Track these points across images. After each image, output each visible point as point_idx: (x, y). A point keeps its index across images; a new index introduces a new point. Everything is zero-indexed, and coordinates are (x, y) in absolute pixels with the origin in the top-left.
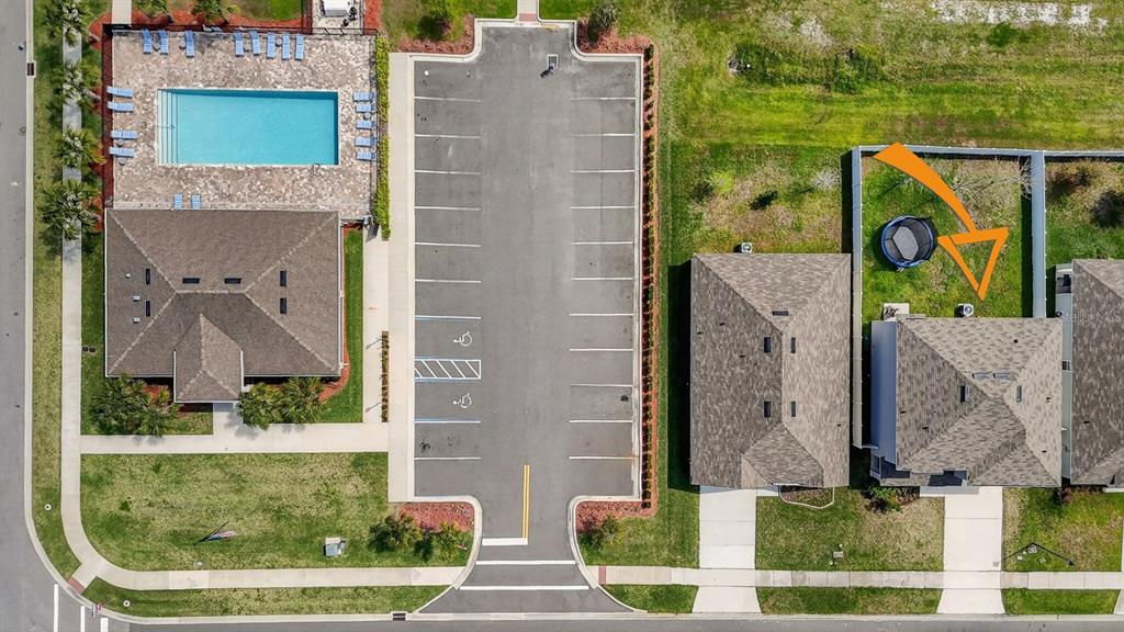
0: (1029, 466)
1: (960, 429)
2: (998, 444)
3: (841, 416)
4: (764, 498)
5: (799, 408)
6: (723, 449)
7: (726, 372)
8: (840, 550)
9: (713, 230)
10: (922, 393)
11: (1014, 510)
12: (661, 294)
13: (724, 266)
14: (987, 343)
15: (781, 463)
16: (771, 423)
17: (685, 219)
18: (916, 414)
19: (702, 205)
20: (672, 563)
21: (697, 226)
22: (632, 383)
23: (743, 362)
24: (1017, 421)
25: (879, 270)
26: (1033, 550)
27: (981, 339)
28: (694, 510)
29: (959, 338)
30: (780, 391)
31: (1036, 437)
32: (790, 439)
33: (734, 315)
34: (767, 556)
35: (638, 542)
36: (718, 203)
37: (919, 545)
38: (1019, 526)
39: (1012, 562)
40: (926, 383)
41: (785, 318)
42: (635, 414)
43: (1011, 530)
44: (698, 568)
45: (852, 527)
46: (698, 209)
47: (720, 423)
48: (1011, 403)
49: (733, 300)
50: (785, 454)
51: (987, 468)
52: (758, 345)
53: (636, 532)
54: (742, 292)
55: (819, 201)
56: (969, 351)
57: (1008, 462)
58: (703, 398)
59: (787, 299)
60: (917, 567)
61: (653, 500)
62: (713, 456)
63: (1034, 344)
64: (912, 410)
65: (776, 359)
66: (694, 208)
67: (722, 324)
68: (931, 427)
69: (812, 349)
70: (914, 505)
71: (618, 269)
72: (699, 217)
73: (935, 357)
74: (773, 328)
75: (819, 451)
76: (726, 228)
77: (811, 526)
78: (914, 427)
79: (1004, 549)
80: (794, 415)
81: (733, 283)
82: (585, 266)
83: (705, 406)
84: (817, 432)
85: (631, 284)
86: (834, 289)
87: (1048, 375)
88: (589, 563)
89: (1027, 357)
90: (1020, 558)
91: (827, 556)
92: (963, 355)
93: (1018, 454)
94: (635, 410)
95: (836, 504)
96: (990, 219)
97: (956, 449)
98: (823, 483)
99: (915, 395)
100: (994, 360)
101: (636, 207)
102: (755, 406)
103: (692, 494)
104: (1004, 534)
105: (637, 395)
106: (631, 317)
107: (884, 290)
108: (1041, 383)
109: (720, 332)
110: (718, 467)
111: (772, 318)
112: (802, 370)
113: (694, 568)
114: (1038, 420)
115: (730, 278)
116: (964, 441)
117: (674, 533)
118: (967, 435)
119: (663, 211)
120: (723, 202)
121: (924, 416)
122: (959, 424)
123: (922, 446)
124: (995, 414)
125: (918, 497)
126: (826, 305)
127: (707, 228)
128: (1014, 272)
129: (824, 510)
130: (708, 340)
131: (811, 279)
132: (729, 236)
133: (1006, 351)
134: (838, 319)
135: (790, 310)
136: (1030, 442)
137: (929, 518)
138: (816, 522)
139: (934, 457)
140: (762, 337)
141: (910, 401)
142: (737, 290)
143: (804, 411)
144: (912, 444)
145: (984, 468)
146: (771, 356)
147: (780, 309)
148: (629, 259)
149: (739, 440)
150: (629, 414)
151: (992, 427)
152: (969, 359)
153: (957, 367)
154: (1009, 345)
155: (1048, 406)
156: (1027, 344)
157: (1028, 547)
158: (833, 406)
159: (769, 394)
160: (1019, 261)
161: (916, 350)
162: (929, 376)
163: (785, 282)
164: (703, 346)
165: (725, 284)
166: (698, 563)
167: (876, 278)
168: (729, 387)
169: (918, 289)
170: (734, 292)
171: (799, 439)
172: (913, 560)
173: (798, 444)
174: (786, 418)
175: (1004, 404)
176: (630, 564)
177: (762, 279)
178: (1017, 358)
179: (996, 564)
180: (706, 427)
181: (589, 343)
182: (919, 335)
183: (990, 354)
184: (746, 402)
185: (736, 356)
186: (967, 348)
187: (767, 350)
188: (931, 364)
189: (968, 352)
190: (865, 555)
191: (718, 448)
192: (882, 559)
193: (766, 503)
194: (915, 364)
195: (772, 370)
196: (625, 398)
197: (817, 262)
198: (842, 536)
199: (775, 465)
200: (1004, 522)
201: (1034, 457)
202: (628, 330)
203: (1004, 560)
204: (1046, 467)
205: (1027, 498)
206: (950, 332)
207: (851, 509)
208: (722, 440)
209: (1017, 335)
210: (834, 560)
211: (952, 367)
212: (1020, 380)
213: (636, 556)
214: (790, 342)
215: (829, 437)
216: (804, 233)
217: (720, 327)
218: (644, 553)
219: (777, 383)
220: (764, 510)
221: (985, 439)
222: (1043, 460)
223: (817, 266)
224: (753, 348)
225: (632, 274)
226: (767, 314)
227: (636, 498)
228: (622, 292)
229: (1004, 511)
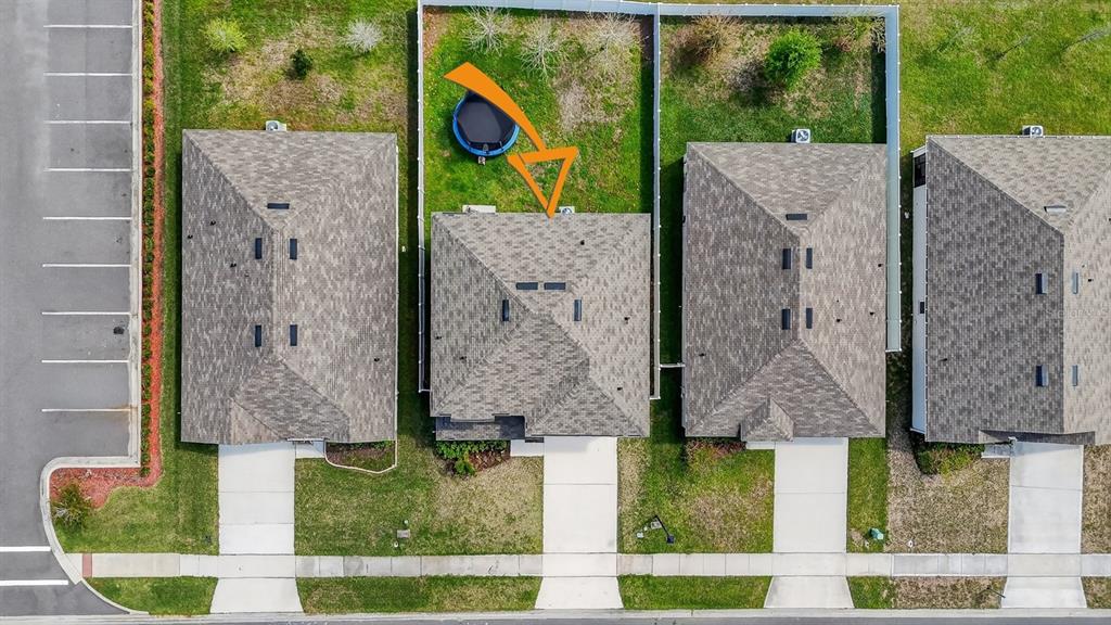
0: (601, 407)
1: (503, 358)
2: (558, 379)
3: (381, 348)
4: (306, 460)
5: (305, 335)
6: (213, 393)
7: (216, 288)
8: (405, 528)
9: (235, 105)
10: (459, 312)
11: (632, 473)
12: (168, 191)
13: (219, 145)
14: (545, 245)
15: (288, 408)
16: (262, 355)
17: (197, 90)
18: (452, 341)
19: (221, 73)
20: (182, 549)
21: (214, 101)
22: (128, 309)
23: (233, 274)
24: (576, 347)
25: (457, 161)
26: (656, 525)
27: (537, 240)
28: (213, 479)
29: (509, 238)
30: (271, 310)
31: (606, 369)
32: (292, 378)
33: (224, 209)
34: (310, 538)
35: (135, 520)
36: (242, 69)
37: (511, 520)
38: (639, 494)
39: (630, 542)
40: (463, 297)
41: (282, 213)
42: (133, 351)
43: (629, 498)
44: (218, 554)
45: (421, 498)
46: (216, 78)
47: (211, 357)
48: (565, 322)
49: (223, 190)
50: (291, 397)
51: (547, 411)
52: (247, 249)
53: (132, 508)
54: (234, 180)
55: (378, 70)
56: (519, 254)
57: (571, 403)
58: (193, 325)
59: (294, 188)
60: (508, 549)
61: (155, 465)
62: (203, 402)
63: (607, 246)
64: (448, 334)
65: (268, 266)
66: (210, 76)
67: (212, 224)
68: (469, 355)
69: (328, 255)
70: (503, 467)
71: (109, 157)
72: (215, 88)
73: (473, 262)
74: (265, 225)
75: (340, 394)
76: (252, 104)
77: (367, 497)
78: (450, 358)
79: (620, 524)
80: (294, 343)
81: (225, 167)
82: (65, 151)
83: (196, 335)
84: (337, 366)
85: (127, 178)
86: (368, 177)
87: (627, 289)
88: (68, 549)
89: (593, 263)
90: (640, 535)
91: (388, 536)
92: (509, 261)
93: (582, 391)
94: (132, 346)
95: (400, 467)
96: (599, 97)
97: (504, 386)
98: (349, 437)
99: (451, 314)
100: (550, 266)
101: (134, 75)
102: (246, 332)
103: (207, 457)
104: (619, 504)
105: (135, 326)
106: (128, 222)
107: (462, 188)
108: (616, 298)
109: (211, 233)
110: (208, 416)
111: (265, 213)
112: (310, 284)
113: (210, 553)
114: (610, 346)
115: (222, 161)
116: (512, 375)
117: (182, 508)
118: (514, 367)
119: (169, 79)
120: (249, 69)
121: (461, 343)
122: (500, 352)
123: (459, 383)
124: (544, 337)
125: (508, 457)
126: (353, 198)
127: (227, 103)
128: (632, 165)
129: (385, 476)
130: (198, 245)
131: (333, 164)
132: (256, 113)
133: (567, 255)
134: (374, 219)
135: (293, 203)
136: (595, 375)
137: (522, 485)
138: (372, 491)
139: (477, 396)
140: (253, 239)
141: (446, 322)
142: (228, 177)
143: (315, 338)
144: (447, 380)
145: (543, 412)
146: (262, 265)
147: (281, 201)
148: (126, 145)
149: (229, 380)
150: (124, 351)
151: (545, 354)
152: (516, 265)
153: (498, 275)
154: (572, 248)
155: (626, 330)
156: (597, 246)
157: (650, 520)
158: (366, 333)
159: (258, 316)
160: (637, 152)
161: (453, 255)
162: (467, 288)
163: (297, 166)
164: (193, 255)
165: (215, 168)
166: (217, 547)
167: (453, 171)
168: (219, 307)
169: (507, 188)
170: (226, 180)
171: (305, 378)
172: (503, 540)
173: (304, 383)
174: (281, 349)
175: (553, 323)
176: (125, 550)
177: (266, 161)
178: (580, 263)
179: (610, 544)
180: (195, 362)
181: (69, 256)
182: (455, 234)
183: (546, 259)
184: (236, 327)
185: (226, 266)
186: (517, 250)
187: (258, 256)
188: (468, 272)
189: (516, 256)
190: (440, 534)
191: (207, 392)
192: (461, 539)
193: (308, 468)
194: (451, 273)
195: (263, 283)
196: (118, 331)
197: (346, 143)
198: (409, 510)
199: (281, 413)
200: (619, 488)
201: (604, 396)
202: (124, 238)
203: (620, 539)
204: (624, 410)
205: (649, 457)
206: (498, 231)
207: (420, 472)
208: (212, 380)
209: (587, 234)
210: (400, 540)
211: (491, 275)
212: (579, 293)
213: (133, 539)
214: (287, 246)
215: (360, 375)
216: (356, 110)
217: (211, 227)
218: (143, 535)
219: (267, 301)
220: (306, 478)
221: (540, 372)
222: (619, 399)
223: (347, 148)
224: (243, 255)
225: (129, 165)
226: (261, 209)
227: (133, 462)
228: (116, 186)
229: (620, 474)
